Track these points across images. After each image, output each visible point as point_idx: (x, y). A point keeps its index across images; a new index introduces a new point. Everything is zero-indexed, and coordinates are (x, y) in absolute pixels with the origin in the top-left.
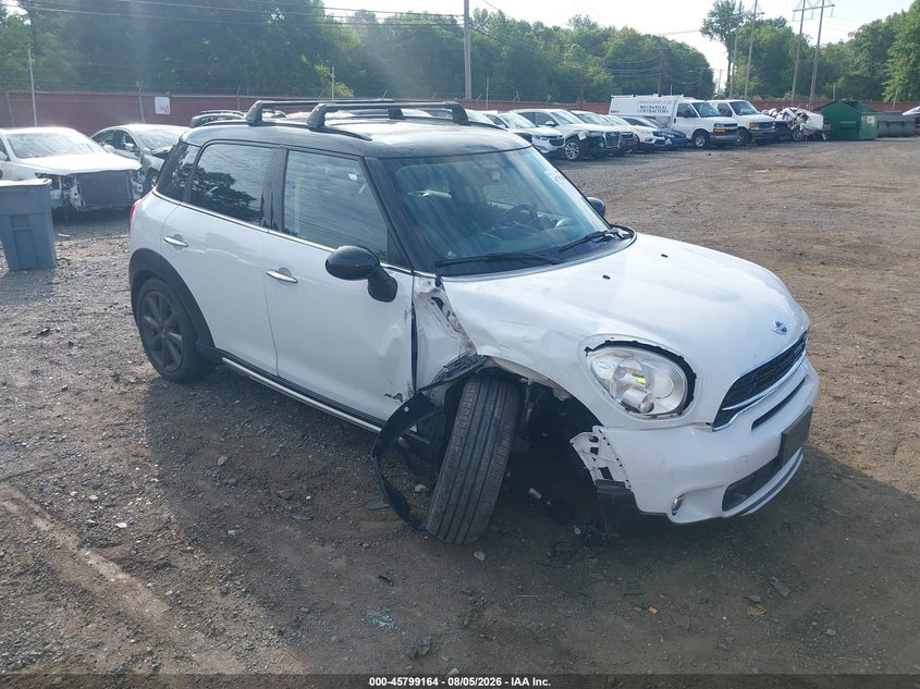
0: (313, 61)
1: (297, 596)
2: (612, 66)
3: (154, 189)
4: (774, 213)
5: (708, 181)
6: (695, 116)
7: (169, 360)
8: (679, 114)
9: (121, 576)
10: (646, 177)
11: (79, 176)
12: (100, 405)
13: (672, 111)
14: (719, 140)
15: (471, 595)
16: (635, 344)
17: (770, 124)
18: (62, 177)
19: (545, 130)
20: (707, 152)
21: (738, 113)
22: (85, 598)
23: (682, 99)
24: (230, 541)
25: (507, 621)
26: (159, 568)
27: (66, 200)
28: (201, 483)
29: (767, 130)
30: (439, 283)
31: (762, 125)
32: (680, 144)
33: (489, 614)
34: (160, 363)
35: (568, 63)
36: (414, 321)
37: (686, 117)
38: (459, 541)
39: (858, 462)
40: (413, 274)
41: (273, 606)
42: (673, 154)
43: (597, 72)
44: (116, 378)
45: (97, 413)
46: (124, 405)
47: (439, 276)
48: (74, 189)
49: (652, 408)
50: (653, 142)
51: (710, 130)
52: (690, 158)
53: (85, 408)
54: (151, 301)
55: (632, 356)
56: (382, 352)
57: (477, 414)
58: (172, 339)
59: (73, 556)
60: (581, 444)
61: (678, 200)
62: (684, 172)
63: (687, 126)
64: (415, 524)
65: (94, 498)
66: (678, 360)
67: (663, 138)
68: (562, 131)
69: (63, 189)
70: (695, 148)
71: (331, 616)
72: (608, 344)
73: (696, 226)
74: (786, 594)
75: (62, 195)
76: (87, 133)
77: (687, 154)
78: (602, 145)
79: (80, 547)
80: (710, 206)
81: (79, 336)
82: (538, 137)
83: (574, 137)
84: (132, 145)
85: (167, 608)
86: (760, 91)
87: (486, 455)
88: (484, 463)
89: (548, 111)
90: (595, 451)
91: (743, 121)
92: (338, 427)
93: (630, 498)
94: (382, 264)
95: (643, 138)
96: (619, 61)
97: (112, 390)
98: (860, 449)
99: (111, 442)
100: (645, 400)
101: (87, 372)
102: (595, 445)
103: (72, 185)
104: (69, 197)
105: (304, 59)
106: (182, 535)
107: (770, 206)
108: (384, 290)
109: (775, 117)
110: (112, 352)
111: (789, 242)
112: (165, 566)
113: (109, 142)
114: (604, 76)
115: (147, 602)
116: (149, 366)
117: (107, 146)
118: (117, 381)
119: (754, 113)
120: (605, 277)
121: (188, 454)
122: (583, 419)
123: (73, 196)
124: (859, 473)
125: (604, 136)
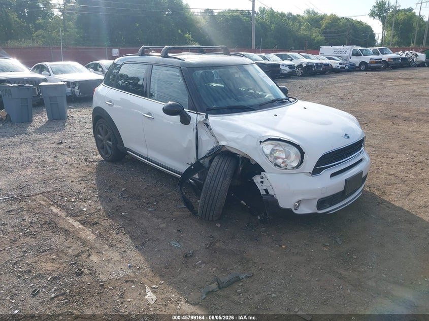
0: (184, 32)
1: (145, 235)
2: (324, 33)
3: (103, 83)
4: (389, 99)
5: (362, 85)
6: (361, 55)
7: (107, 153)
8: (353, 55)
9: (80, 226)
10: (333, 83)
11: (79, 82)
12: (78, 169)
13: (349, 53)
14: (372, 66)
15: (211, 238)
16: (280, 140)
17: (399, 59)
18: (72, 82)
19: (287, 62)
20: (365, 73)
21: (382, 53)
22: (67, 232)
23: (355, 47)
24: (122, 216)
25: (224, 247)
26: (94, 224)
27: (73, 92)
28: (114, 197)
29: (397, 61)
30: (207, 117)
31: (394, 59)
32: (353, 69)
33: (217, 244)
34: (104, 154)
35: (303, 31)
36: (197, 133)
37: (356, 56)
38: (210, 219)
39: (389, 198)
40: (197, 114)
41: (134, 238)
42: (349, 73)
43: (316, 35)
44: (86, 160)
45: (77, 172)
46: (88, 170)
47: (207, 114)
48: (77, 88)
49: (287, 165)
50: (339, 68)
51: (368, 61)
52: (356, 75)
53: (73, 170)
54: (100, 128)
55: (279, 145)
56: (185, 145)
57: (218, 167)
58: (108, 144)
59: (63, 219)
60: (257, 179)
61: (344, 93)
62: (351, 81)
63: (356, 60)
64: (195, 213)
65: (73, 200)
66: (298, 147)
67: (344, 66)
68: (295, 63)
69: (72, 87)
70: (361, 71)
71: (157, 242)
72: (269, 139)
73: (349, 104)
74: (340, 243)
75: (72, 90)
76: (83, 65)
77: (356, 73)
78: (314, 69)
79: (66, 216)
80: (359, 96)
81: (73, 144)
82: (283, 65)
83: (301, 65)
84: (101, 69)
85: (95, 237)
86: (398, 43)
87: (220, 183)
88: (219, 186)
89: (289, 54)
90: (262, 182)
91: (385, 57)
92: (171, 179)
93: (276, 201)
94: (185, 110)
95: (334, 66)
96: (328, 30)
97: (84, 164)
98: (392, 194)
99: (82, 182)
100: (283, 163)
101: (75, 157)
102: (262, 180)
103: (76, 86)
104: (74, 91)
105: (180, 31)
106: (104, 214)
107: (389, 96)
108: (186, 120)
109: (401, 55)
110: (85, 150)
111: (392, 111)
112: (96, 223)
113: (92, 68)
114: (320, 38)
115: (89, 235)
116: (99, 156)
117: (91, 70)
118: (86, 161)
119: (391, 53)
120: (275, 115)
121: (111, 187)
122: (258, 169)
123: (76, 91)
124: (389, 203)
125: (315, 65)
